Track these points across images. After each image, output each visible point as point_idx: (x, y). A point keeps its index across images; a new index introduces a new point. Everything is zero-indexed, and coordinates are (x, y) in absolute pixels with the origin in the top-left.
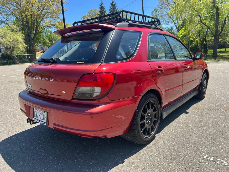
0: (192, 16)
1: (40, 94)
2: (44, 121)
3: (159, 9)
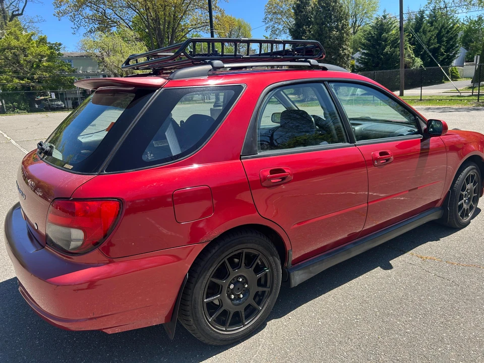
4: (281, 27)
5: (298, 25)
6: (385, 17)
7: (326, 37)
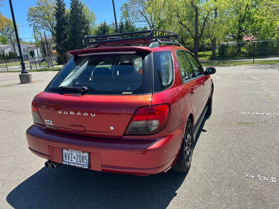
0: (172, 17)
1: (71, 132)
2: (84, 164)
3: (129, 4)
4: (40, 25)
5: (59, 25)
6: (105, 24)
7: (78, 33)
